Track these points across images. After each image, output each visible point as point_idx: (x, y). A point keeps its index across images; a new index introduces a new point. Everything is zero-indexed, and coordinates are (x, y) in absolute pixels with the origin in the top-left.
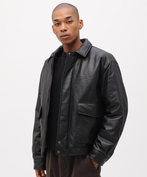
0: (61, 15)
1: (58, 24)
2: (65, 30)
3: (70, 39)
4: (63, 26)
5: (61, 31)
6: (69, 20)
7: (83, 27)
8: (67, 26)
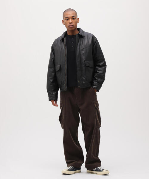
0: (70, 15)
1: (67, 19)
2: (72, 23)
3: (74, 27)
4: (70, 21)
5: (70, 23)
6: (74, 18)
7: (79, 22)
8: (73, 20)
